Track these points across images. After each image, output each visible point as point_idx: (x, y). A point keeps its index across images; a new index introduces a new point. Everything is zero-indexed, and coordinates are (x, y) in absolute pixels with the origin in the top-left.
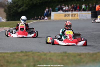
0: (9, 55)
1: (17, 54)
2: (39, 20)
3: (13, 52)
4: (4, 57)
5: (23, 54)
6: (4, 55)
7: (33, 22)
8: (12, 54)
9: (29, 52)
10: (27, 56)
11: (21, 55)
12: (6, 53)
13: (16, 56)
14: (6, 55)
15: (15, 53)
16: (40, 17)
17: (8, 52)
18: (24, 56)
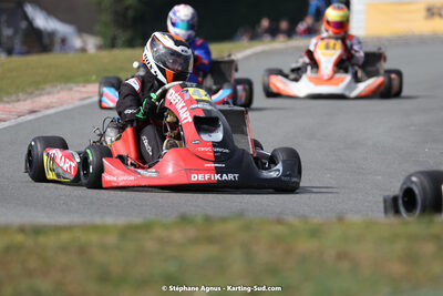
0: (111, 239)
1: (159, 232)
2: (281, 38)
3: (137, 220)
4: (82, 250)
5: (192, 232)
6: (83, 237)
7: (249, 52)
8: (126, 232)
9: (223, 220)
10: (211, 240)
11: (178, 235)
12: (94, 228)
13: (150, 245)
14: (94, 238)
15: (146, 227)
16: (284, 25)
17: (109, 220)
18: (196, 241)
